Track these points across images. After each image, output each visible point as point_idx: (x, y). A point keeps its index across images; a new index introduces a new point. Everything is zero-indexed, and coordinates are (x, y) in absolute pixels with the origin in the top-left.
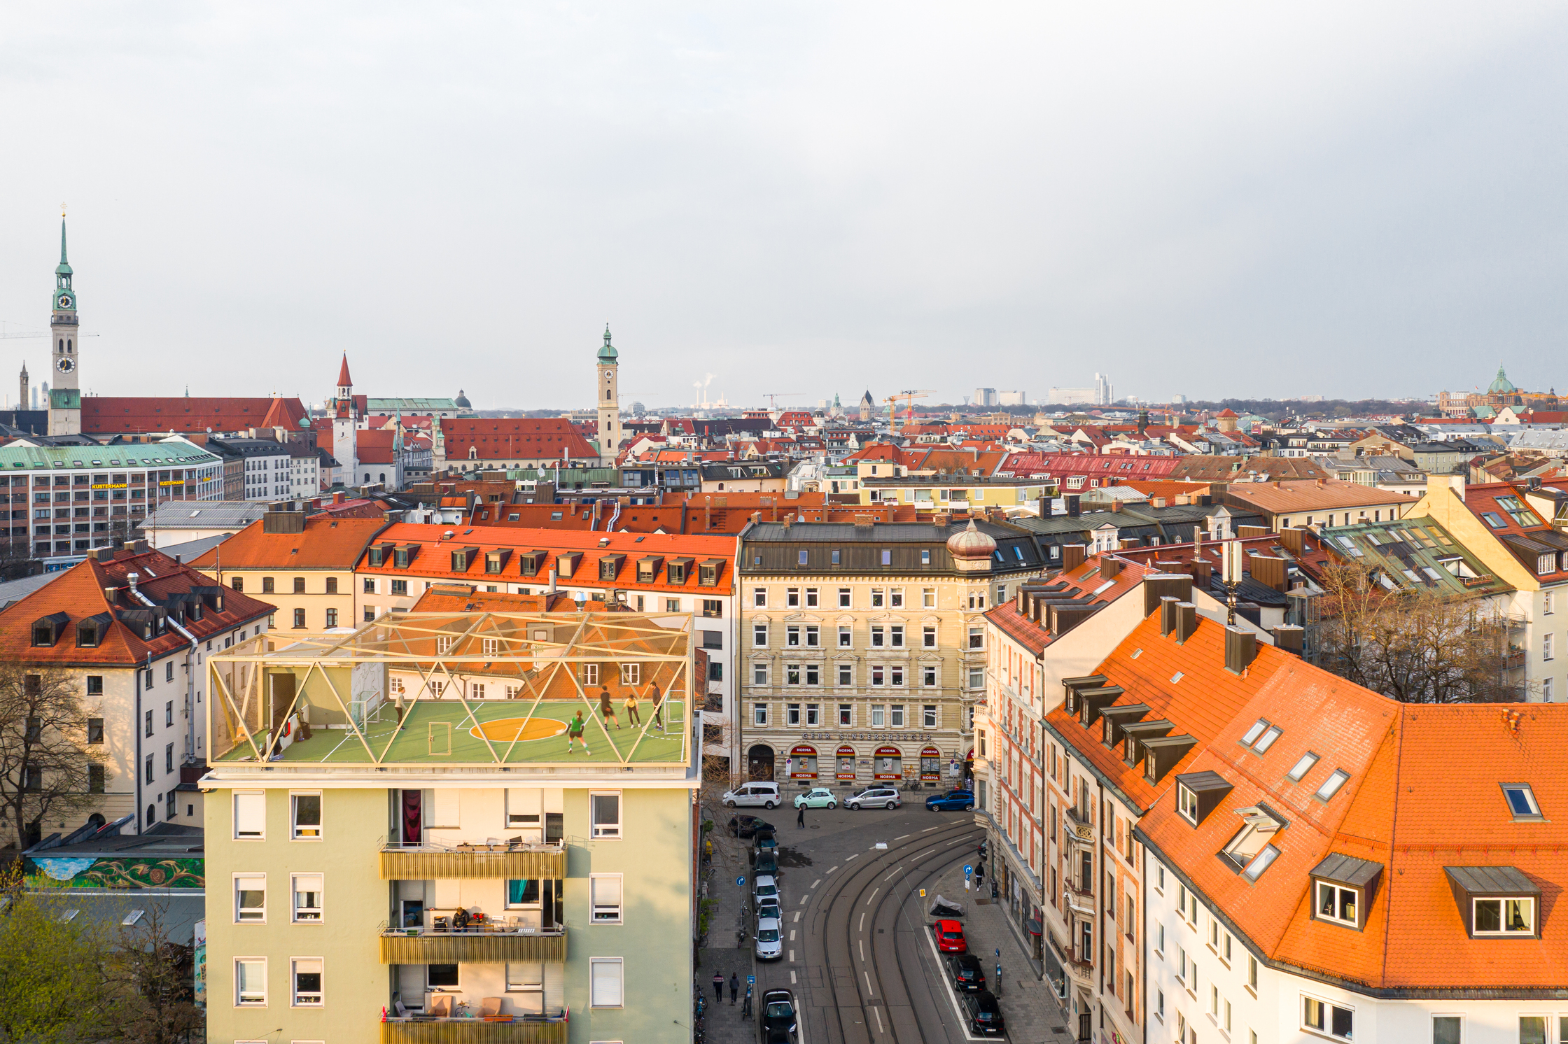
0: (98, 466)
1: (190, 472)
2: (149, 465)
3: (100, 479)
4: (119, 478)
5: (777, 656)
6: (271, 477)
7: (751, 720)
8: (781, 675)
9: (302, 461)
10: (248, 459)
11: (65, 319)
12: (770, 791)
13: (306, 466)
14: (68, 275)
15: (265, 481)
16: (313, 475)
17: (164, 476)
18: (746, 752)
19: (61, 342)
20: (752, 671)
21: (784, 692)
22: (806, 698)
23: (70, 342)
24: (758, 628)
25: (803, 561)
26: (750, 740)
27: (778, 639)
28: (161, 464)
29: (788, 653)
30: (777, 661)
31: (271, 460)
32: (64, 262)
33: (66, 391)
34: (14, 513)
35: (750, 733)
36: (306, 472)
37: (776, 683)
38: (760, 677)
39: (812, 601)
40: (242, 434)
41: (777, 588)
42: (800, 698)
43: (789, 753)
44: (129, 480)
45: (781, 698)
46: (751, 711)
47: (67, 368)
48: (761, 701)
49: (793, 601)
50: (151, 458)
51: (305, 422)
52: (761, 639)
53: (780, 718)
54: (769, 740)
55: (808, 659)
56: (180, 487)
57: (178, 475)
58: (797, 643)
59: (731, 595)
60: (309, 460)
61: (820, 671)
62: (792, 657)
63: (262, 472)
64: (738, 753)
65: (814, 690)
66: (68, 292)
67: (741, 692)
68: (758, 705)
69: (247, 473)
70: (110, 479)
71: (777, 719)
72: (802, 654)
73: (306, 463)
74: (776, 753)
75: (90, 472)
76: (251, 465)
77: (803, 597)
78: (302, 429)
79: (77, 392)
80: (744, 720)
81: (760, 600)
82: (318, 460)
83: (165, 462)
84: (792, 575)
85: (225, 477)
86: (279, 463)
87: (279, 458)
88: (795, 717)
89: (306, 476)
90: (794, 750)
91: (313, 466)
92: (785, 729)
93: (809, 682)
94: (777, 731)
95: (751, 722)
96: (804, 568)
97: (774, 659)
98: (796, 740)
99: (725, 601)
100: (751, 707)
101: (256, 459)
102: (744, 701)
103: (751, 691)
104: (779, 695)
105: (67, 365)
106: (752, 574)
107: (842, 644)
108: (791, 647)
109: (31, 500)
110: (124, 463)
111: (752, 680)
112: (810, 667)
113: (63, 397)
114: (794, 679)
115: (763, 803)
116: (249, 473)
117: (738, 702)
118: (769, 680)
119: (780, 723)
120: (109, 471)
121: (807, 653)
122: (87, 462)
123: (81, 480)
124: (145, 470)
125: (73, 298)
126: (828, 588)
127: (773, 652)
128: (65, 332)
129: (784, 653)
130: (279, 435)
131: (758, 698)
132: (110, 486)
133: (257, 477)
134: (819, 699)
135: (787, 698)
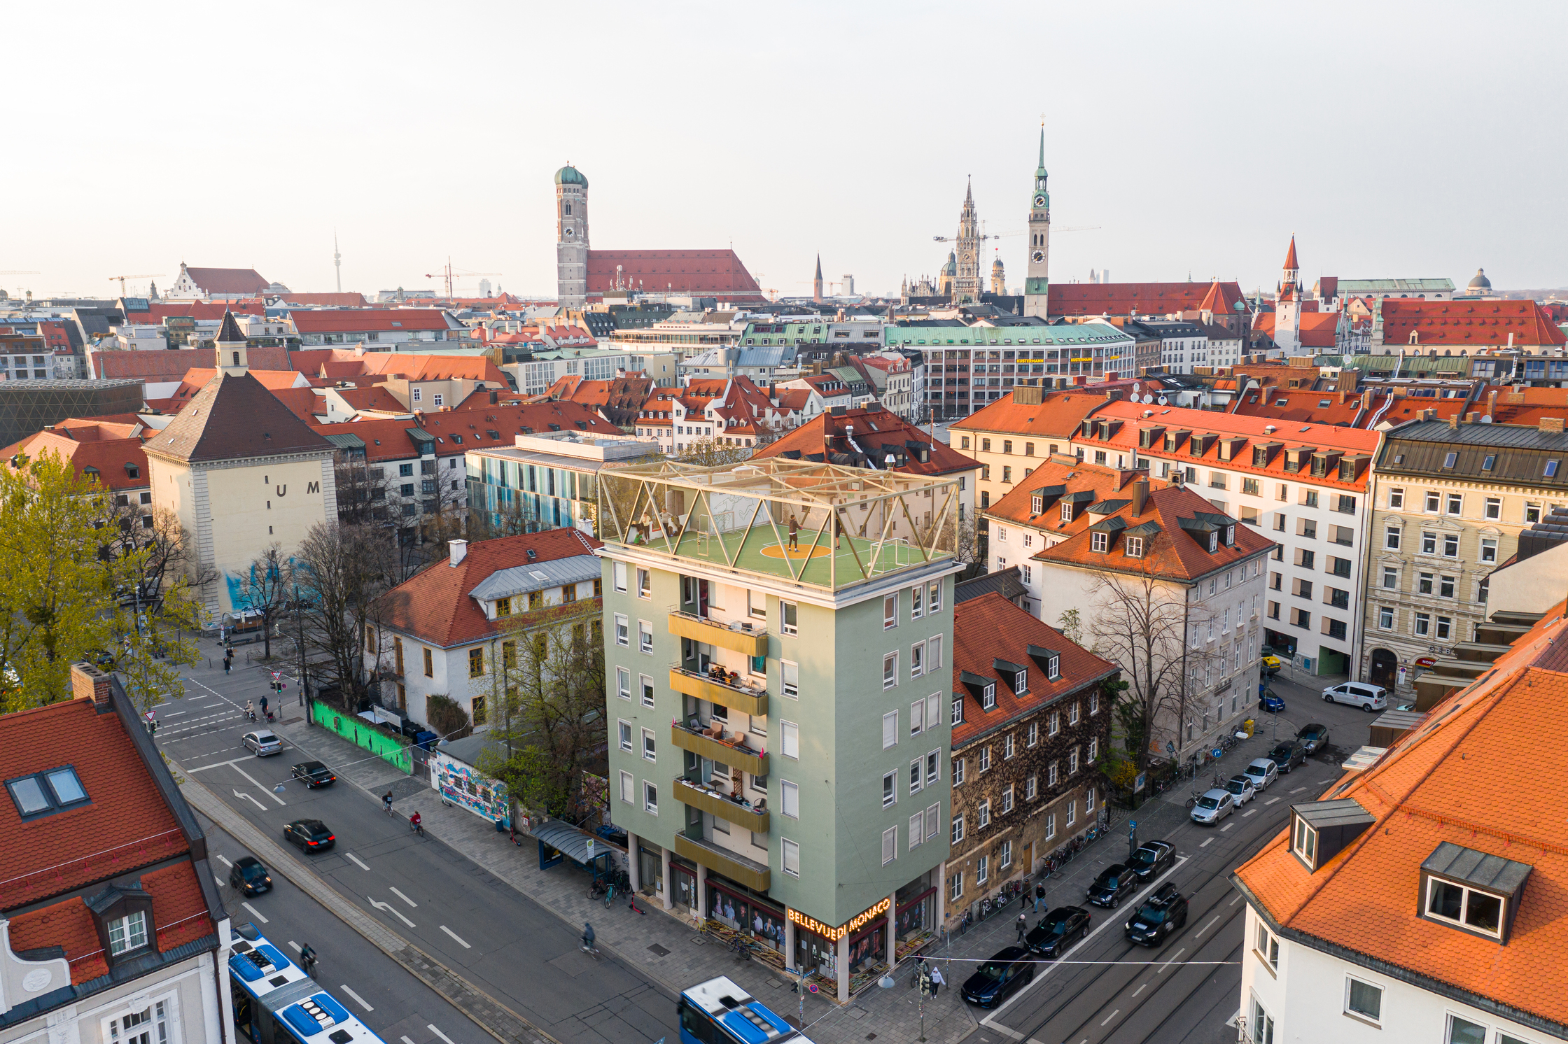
0: (1022, 343)
1: (1098, 350)
2: (1063, 343)
3: (1024, 354)
4: (1038, 355)
5: (1409, 561)
6: (1187, 356)
7: (1375, 623)
8: (1411, 581)
9: (1224, 343)
10: (1165, 340)
11: (1040, 217)
12: (1370, 694)
13: (1228, 348)
14: (1043, 178)
15: (1181, 361)
16: (1235, 357)
17: (1076, 352)
18: (1367, 653)
19: (1036, 236)
20: (1381, 573)
21: (1412, 600)
22: (1437, 610)
23: (1042, 236)
24: (1391, 530)
25: (1447, 463)
26: (1373, 643)
27: (1412, 542)
28: (1074, 343)
29: (1422, 560)
30: (1407, 567)
31: (1188, 341)
32: (1042, 167)
33: (1038, 279)
34: (960, 380)
35: (1372, 635)
36: (1227, 353)
37: (1405, 589)
38: (1389, 581)
39: (1455, 508)
40: (1169, 317)
41: (1416, 490)
42: (1430, 609)
43: (1413, 662)
44: (1045, 356)
45: (1409, 605)
46: (1375, 612)
47: (1039, 260)
48: (1387, 605)
49: (1433, 505)
50: (1065, 338)
51: (1240, 305)
52: (1393, 542)
53: (1406, 625)
54: (1393, 646)
55: (1442, 569)
56: (1089, 363)
57: (1088, 352)
58: (1433, 551)
59: (1365, 493)
60: (1232, 342)
61: (1456, 584)
62: (1425, 565)
63: (1179, 352)
64: (1359, 653)
65: (1448, 603)
66: (1043, 193)
67: (1366, 592)
68: (1384, 609)
69: (1163, 353)
70: (1031, 355)
71: (1403, 627)
72: (1437, 563)
73: (1228, 344)
74: (1399, 660)
75: (1016, 348)
76: (1168, 345)
77: (1444, 503)
78: (1236, 312)
79: (1046, 279)
80: (1367, 621)
81: (1396, 501)
82: (1241, 342)
83: (1077, 341)
84: (1432, 478)
85: (1137, 356)
86: (1196, 344)
87: (1196, 339)
88: (1424, 628)
89: (1227, 357)
90: (1420, 661)
91: (1236, 347)
92: (1411, 638)
93: (1443, 593)
94: (1401, 638)
95: (1375, 625)
96: (1448, 471)
97: (1405, 563)
98: (1422, 651)
99: (1359, 497)
100: (1376, 609)
101: (1173, 340)
102: (1369, 602)
103: (1378, 593)
104: (1407, 602)
105: (1038, 257)
106: (1388, 473)
107: (1485, 558)
108: (1425, 554)
109: (972, 370)
110: (1043, 342)
111: (1380, 582)
112: (1445, 578)
113: (1035, 283)
114: (1426, 587)
115: (1361, 705)
116: (1166, 353)
117: (1363, 602)
118: (1398, 585)
119: (1406, 631)
120: (1031, 348)
121: (1443, 562)
122: (1015, 340)
123: (1009, 355)
124: (1059, 348)
125: (1047, 198)
126: (1474, 496)
127: (1404, 557)
128: (1039, 227)
129: (1416, 559)
130: (1204, 318)
131: (1384, 601)
132: (1031, 361)
133: (1173, 357)
134: (1451, 612)
135: (1416, 606)
